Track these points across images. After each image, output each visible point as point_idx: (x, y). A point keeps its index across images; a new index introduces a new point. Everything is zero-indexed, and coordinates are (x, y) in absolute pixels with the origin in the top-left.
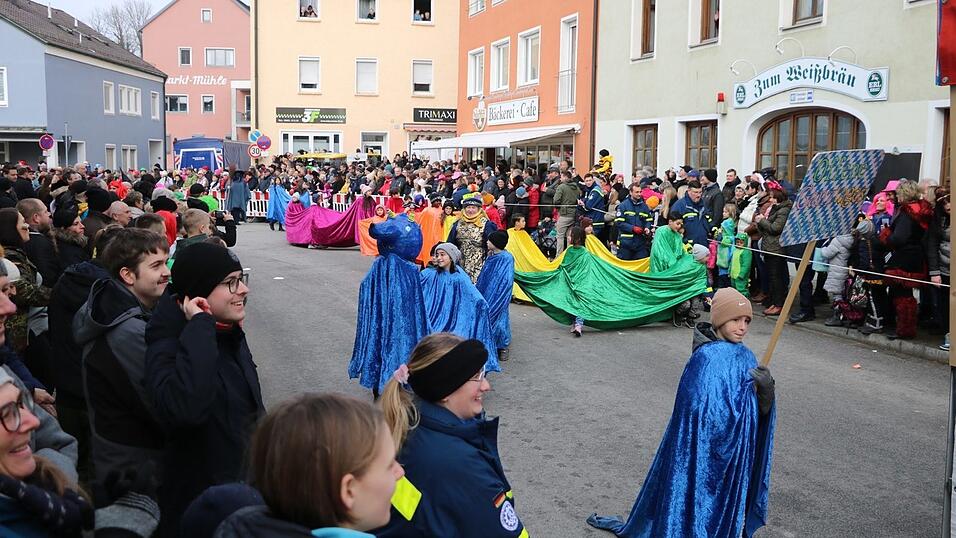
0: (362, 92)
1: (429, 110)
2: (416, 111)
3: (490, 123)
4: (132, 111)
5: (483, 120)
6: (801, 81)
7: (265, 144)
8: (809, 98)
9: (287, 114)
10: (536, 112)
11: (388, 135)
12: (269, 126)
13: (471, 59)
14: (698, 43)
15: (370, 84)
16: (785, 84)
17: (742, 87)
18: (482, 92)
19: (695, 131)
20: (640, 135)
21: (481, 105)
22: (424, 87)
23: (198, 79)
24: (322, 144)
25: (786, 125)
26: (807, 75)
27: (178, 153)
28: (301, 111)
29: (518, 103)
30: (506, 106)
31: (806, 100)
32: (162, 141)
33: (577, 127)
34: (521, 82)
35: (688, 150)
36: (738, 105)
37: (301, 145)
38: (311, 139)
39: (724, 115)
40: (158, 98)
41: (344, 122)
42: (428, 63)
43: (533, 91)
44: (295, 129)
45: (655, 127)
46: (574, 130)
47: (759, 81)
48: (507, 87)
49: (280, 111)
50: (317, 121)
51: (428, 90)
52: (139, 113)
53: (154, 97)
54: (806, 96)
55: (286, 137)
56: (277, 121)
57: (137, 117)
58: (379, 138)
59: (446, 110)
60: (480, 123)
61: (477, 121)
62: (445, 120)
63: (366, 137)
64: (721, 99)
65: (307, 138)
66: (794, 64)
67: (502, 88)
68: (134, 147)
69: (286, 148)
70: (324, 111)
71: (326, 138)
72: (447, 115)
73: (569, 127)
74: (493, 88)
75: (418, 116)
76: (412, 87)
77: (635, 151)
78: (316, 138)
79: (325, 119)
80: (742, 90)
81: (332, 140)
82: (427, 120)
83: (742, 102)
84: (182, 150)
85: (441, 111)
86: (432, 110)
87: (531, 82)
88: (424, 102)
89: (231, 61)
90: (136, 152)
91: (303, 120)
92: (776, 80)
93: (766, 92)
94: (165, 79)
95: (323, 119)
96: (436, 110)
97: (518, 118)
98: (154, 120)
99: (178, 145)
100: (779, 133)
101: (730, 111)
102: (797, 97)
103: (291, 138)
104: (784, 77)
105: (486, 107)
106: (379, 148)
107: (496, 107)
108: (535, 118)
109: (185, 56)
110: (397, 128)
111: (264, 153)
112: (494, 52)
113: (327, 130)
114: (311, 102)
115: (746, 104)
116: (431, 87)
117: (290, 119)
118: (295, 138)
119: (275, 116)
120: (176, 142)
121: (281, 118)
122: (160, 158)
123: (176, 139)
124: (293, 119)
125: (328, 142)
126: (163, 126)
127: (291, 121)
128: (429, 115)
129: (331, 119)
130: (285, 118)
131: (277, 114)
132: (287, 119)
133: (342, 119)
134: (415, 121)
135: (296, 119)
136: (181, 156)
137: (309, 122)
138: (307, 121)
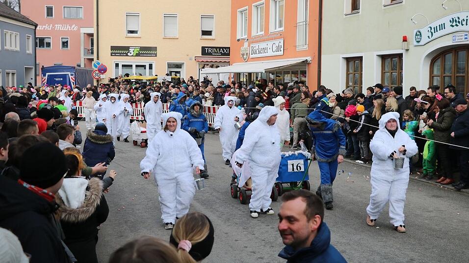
0: (167, 36)
1: (212, 48)
2: (203, 48)
3: (251, 56)
4: (13, 48)
5: (247, 54)
6: (460, 28)
7: (103, 70)
8: (466, 38)
9: (118, 50)
10: (282, 49)
11: (185, 64)
12: (106, 59)
13: (239, 15)
14: (390, 3)
15: (173, 31)
16: (449, 29)
17: (420, 32)
18: (246, 36)
19: (388, 61)
20: (351, 64)
21: (246, 44)
22: (209, 33)
23: (58, 27)
24: (141, 70)
25: (450, 57)
26: (464, 23)
27: (45, 75)
28: (127, 48)
29: (270, 43)
30: (262, 45)
31: (463, 40)
32: (34, 67)
33: (309, 59)
34: (272, 29)
35: (383, 74)
36: (416, 44)
37: (127, 71)
38: (134, 67)
39: (407, 50)
40: (31, 38)
41: (156, 56)
42: (211, 17)
43: (280, 35)
44: (122, 60)
45: (361, 58)
46: (307, 61)
47: (431, 27)
48: (263, 33)
49: (113, 48)
50: (138, 55)
51: (211, 35)
52: (18, 49)
53: (28, 39)
54: (463, 37)
55: (117, 65)
56: (111, 55)
57: (17, 52)
58: (179, 66)
59: (223, 48)
60: (245, 56)
61: (243, 55)
62: (222, 54)
63: (170, 66)
64: (405, 39)
65: (131, 66)
66: (455, 16)
67: (259, 33)
68: (14, 71)
69: (117, 73)
70: (142, 49)
71: (144, 66)
72: (224, 51)
73: (304, 59)
74: (254, 33)
75: (205, 51)
76: (200, 33)
77: (348, 75)
78: (137, 66)
79: (143, 54)
80: (419, 34)
81: (148, 67)
82: (210, 54)
83: (418, 42)
84: (47, 74)
85: (220, 48)
86: (214, 47)
87: (278, 29)
88: (208, 42)
89: (81, 15)
90: (15, 75)
91: (129, 54)
92: (442, 27)
93: (436, 35)
94: (36, 26)
95: (142, 54)
96: (217, 48)
97: (270, 53)
98: (28, 54)
99: (44, 70)
100: (445, 62)
101: (411, 48)
102: (457, 38)
103: (120, 66)
104: (448, 24)
105: (249, 46)
106: (179, 72)
107: (256, 46)
108: (282, 53)
109: (50, 12)
110: (191, 59)
111: (102, 76)
112: (254, 10)
113: (145, 61)
114: (134, 42)
115: (422, 43)
116: (213, 33)
117: (120, 53)
118: (123, 66)
119: (110, 52)
120: (43, 68)
121: (114, 53)
122: (32, 79)
123: (43, 66)
124: (122, 53)
125: (145, 69)
126: (34, 58)
127: (121, 55)
128: (212, 51)
129: (147, 54)
130: (116, 53)
131: (111, 50)
132: (118, 53)
133: (154, 54)
134: (202, 55)
135: (124, 53)
136: (46, 77)
137: (132, 56)
138: (131, 55)
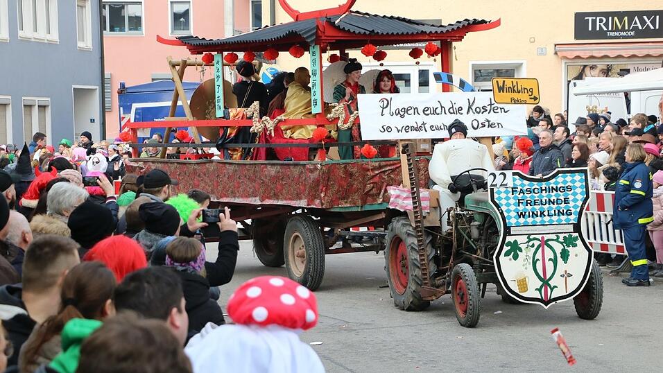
1: (606, 15)
2: (580, 19)
4: (41, 34)
11: (524, 68)
27: (128, 110)
32: (98, 88)
40: (88, 6)
52: (54, 36)
57: (51, 44)
59: (640, 14)
62: (639, 34)
63: (480, 74)
68: (45, 100)
71: (406, 78)
72: (643, 23)
81: (415, 80)
82: (602, 34)
84: (135, 106)
85: (631, 15)
86: (613, 14)
90: (49, 112)
96: (620, 15)
98: (83, 51)
99: (127, 94)
110: (542, 52)
120: (123, 90)
122: (92, 121)
123: (122, 85)
125: (408, 85)
126: (99, 61)
128: (606, 25)
134: (577, 37)
136: (132, 116)
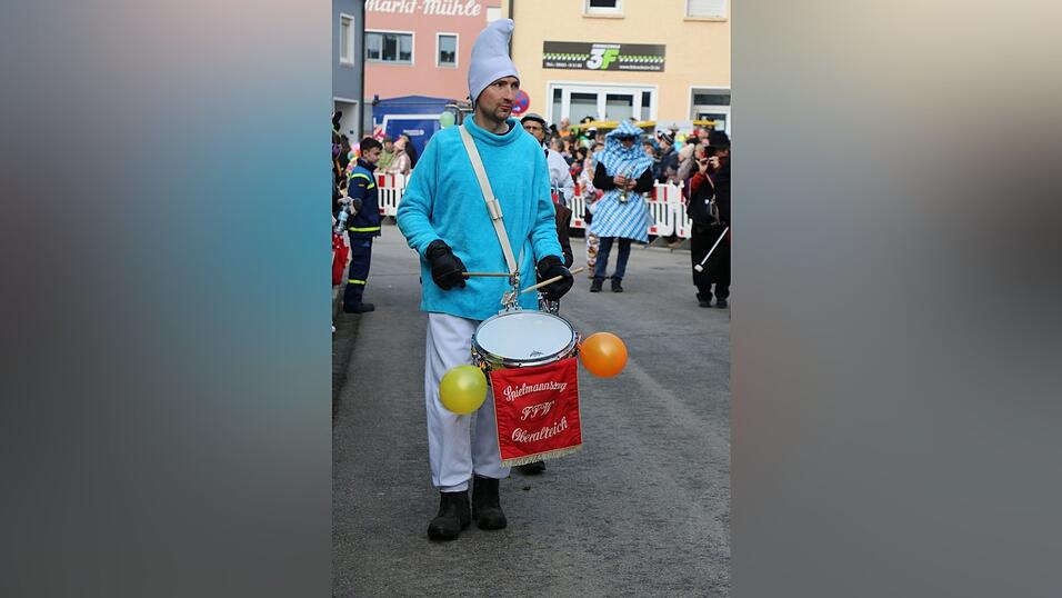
0: (698, 13)
9: (562, 53)
23: (432, 4)
24: (620, 109)
27: (380, 121)
28: (586, 48)
32: (357, 102)
37: (584, 109)
38: (602, 100)
40: (352, 27)
41: (662, 70)
44: (573, 81)
49: (550, 47)
50: (614, 66)
53: (346, 25)
55: (558, 94)
56: (545, 66)
63: (700, 98)
65: (594, 97)
69: (557, 113)
70: (627, 49)
71: (629, 99)
78: (611, 98)
79: (628, 64)
81: (638, 101)
84: (387, 117)
91: (590, 64)
95: (624, 63)
98: (346, 66)
99: (380, 107)
103: (566, 97)
106: (721, 117)
113: (631, 83)
114: (605, 30)
117: (566, 61)
118: (574, 96)
119: (542, 57)
120: (377, 101)
121: (551, 61)
122: (352, 132)
123: (377, 97)
124: (571, 61)
125: (631, 104)
126: (359, 76)
127: (568, 65)
129: (638, 64)
130: (556, 61)
131: (545, 52)
132: (561, 61)
133: (658, 64)
135: (576, 62)
136: (383, 127)
137: (599, 69)
138: (596, 66)
